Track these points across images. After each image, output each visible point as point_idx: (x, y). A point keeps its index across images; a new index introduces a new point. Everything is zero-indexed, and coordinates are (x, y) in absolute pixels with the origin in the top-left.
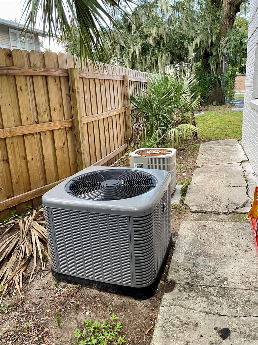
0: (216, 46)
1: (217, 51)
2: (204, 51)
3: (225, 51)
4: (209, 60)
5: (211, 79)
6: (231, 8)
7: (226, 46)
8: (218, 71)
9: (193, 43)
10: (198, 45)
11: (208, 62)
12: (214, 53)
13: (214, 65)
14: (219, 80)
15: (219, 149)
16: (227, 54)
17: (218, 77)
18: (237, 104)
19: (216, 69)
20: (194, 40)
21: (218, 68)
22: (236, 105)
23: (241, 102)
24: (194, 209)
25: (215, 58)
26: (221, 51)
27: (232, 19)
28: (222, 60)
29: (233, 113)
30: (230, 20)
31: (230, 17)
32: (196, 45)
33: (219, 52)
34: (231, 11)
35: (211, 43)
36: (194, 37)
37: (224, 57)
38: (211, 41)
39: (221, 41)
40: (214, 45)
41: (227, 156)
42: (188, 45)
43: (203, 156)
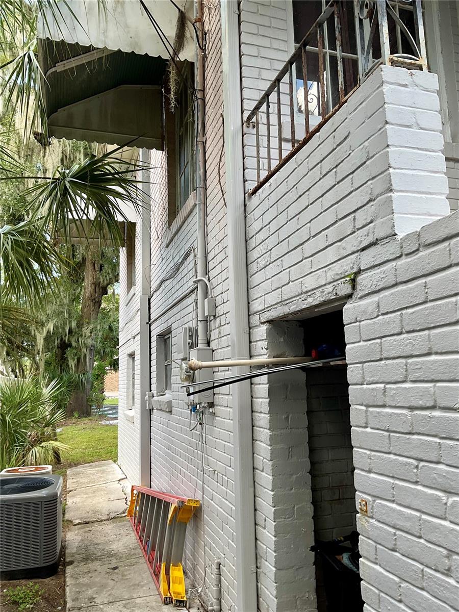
0: (76, 334)
1: (79, 341)
2: (59, 340)
3: (90, 342)
4: (67, 353)
5: (69, 379)
6: (95, 289)
7: (91, 336)
8: (80, 368)
9: (43, 329)
10: (50, 332)
11: (65, 356)
12: (74, 344)
13: (74, 360)
14: (82, 381)
15: (92, 472)
16: (92, 346)
17: (80, 376)
18: (109, 414)
19: (77, 366)
20: (46, 325)
21: (80, 364)
22: (108, 417)
23: (114, 411)
24: (77, 521)
25: (75, 351)
26: (84, 342)
27: (98, 302)
28: (86, 355)
29: (104, 429)
30: (95, 303)
31: (95, 299)
32: (48, 332)
33: (80, 342)
34: (96, 293)
35: (69, 330)
36: (44, 321)
37: (88, 350)
38: (70, 327)
39: (83, 329)
40: (73, 334)
41: (103, 477)
42: (36, 331)
43: (74, 480)
